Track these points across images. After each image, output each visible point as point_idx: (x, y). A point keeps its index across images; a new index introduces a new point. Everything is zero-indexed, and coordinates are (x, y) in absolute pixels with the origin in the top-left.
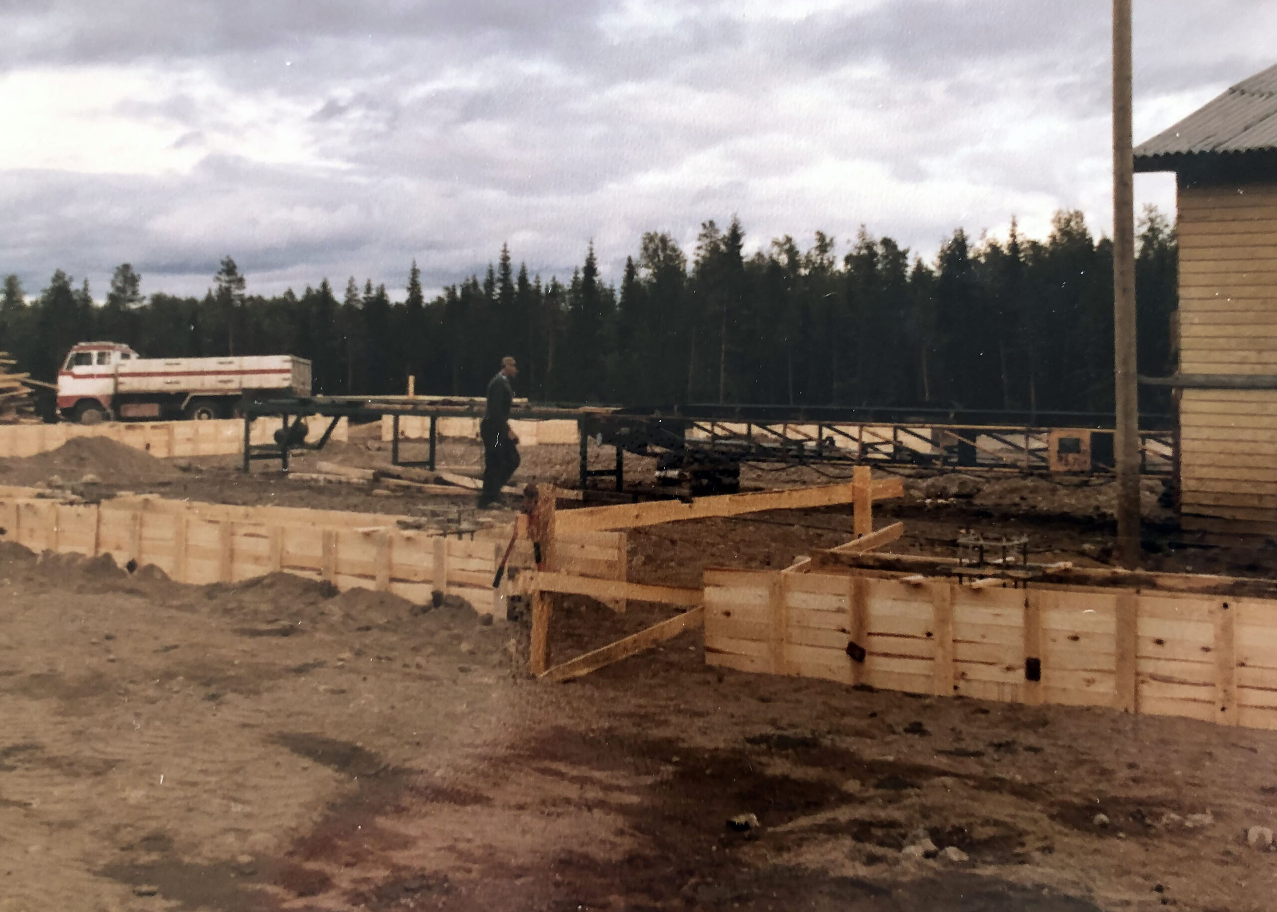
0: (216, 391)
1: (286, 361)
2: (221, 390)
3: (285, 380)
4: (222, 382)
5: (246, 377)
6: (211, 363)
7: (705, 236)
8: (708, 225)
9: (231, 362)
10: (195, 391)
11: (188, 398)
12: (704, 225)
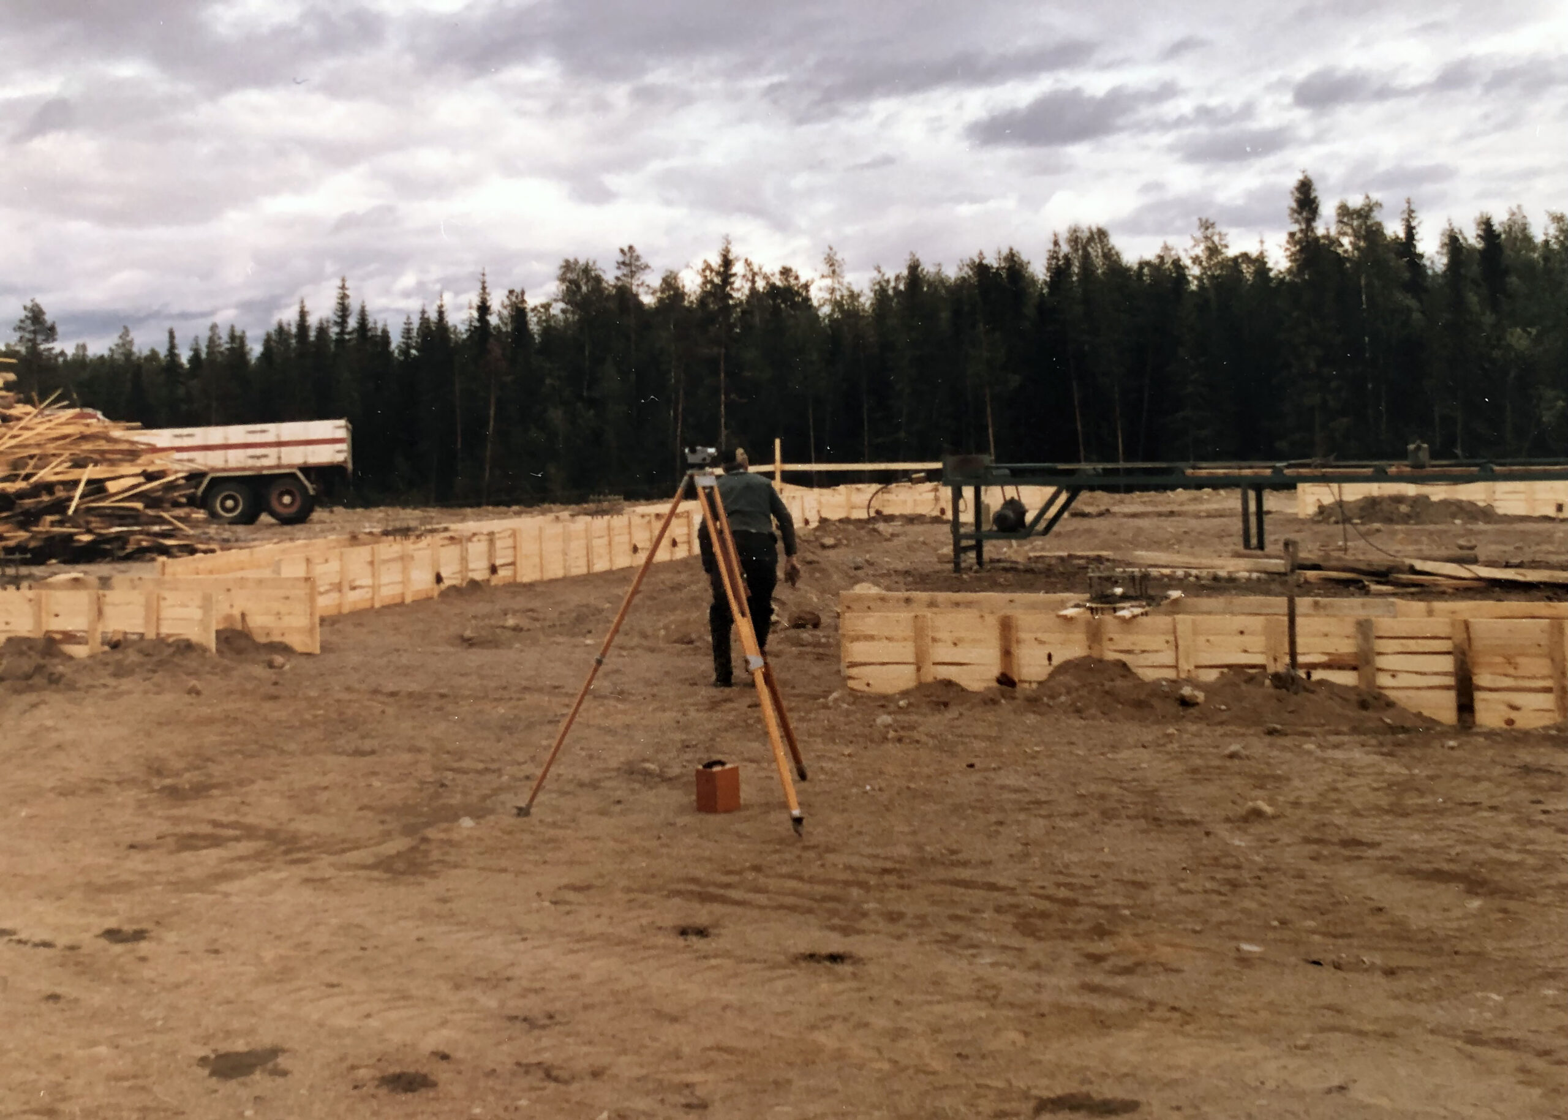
0: (243, 469)
1: (340, 427)
2: (250, 469)
3: (339, 452)
4: (252, 457)
5: (284, 450)
6: (237, 433)
7: (624, 263)
8: (626, 249)
9: (263, 431)
10: (214, 470)
11: (206, 482)
12: (622, 251)
